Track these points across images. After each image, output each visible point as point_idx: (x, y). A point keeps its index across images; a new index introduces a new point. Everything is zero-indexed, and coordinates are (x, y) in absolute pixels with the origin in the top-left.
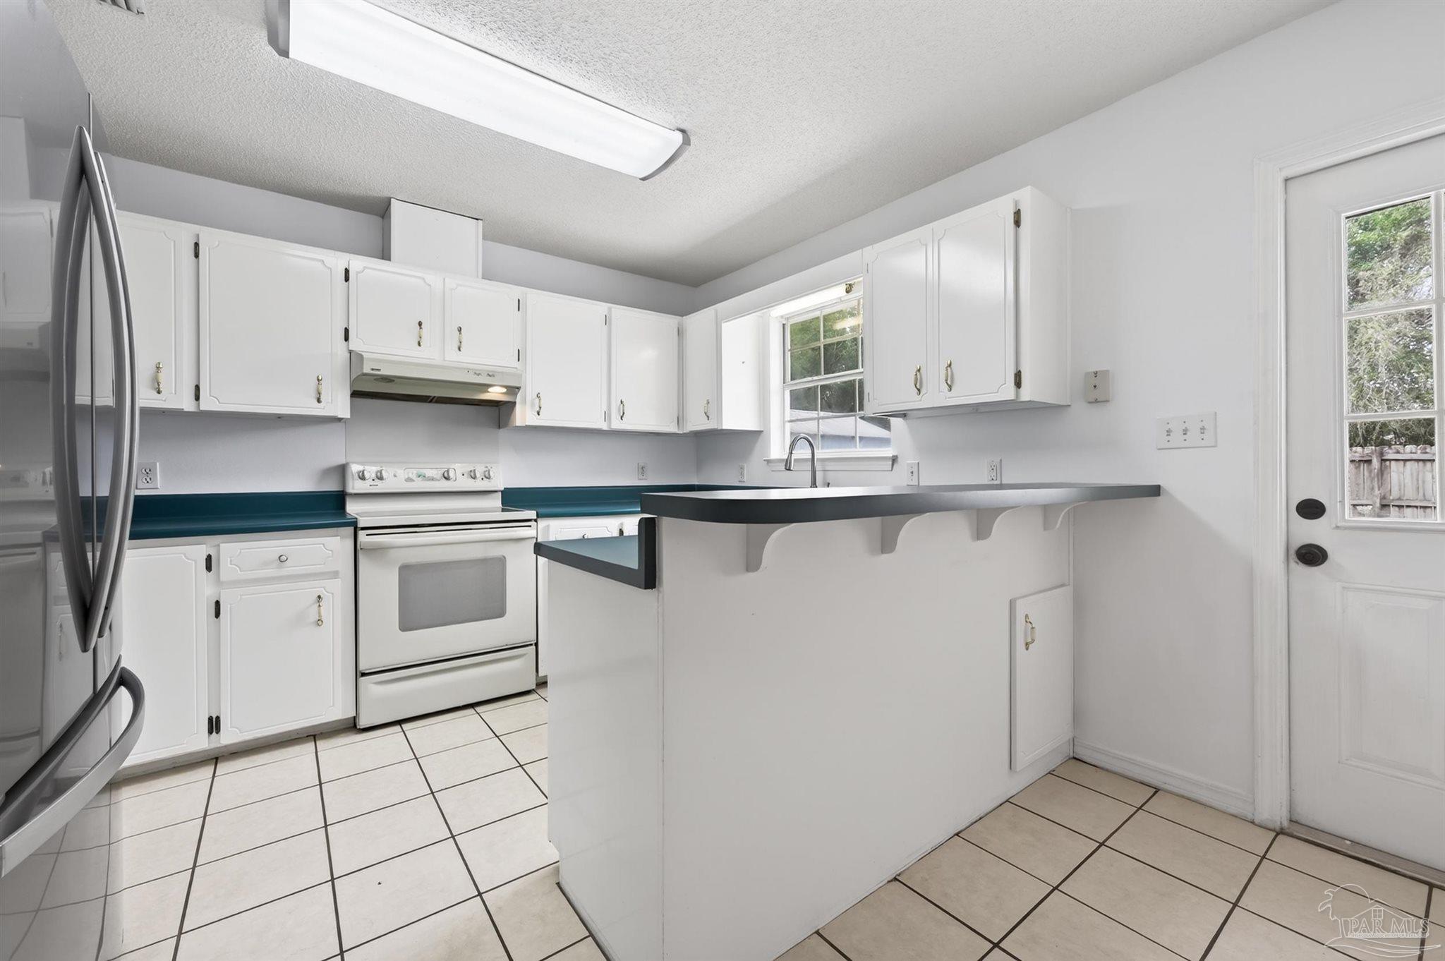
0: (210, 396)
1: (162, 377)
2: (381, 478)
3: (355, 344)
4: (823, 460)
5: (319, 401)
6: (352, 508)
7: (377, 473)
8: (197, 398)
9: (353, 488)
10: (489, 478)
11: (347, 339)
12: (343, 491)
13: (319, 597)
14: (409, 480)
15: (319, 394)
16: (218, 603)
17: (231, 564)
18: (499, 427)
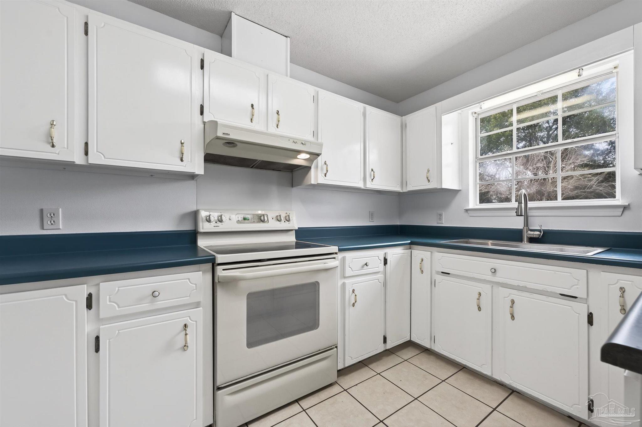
0: (97, 151)
1: (55, 133)
2: (221, 221)
3: (207, 117)
4: (531, 209)
5: (182, 160)
6: (202, 243)
7: (218, 216)
8: (86, 153)
9: (203, 228)
10: (289, 221)
11: (202, 113)
12: (195, 230)
13: (185, 325)
14: (238, 222)
15: (182, 154)
16: (97, 338)
17: (110, 301)
18: (292, 187)
